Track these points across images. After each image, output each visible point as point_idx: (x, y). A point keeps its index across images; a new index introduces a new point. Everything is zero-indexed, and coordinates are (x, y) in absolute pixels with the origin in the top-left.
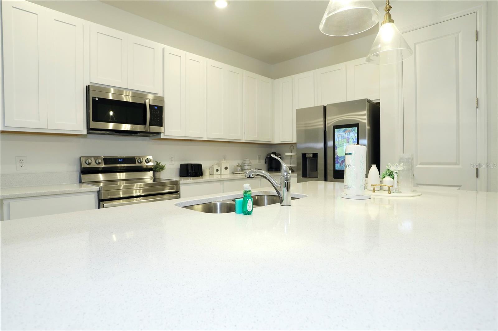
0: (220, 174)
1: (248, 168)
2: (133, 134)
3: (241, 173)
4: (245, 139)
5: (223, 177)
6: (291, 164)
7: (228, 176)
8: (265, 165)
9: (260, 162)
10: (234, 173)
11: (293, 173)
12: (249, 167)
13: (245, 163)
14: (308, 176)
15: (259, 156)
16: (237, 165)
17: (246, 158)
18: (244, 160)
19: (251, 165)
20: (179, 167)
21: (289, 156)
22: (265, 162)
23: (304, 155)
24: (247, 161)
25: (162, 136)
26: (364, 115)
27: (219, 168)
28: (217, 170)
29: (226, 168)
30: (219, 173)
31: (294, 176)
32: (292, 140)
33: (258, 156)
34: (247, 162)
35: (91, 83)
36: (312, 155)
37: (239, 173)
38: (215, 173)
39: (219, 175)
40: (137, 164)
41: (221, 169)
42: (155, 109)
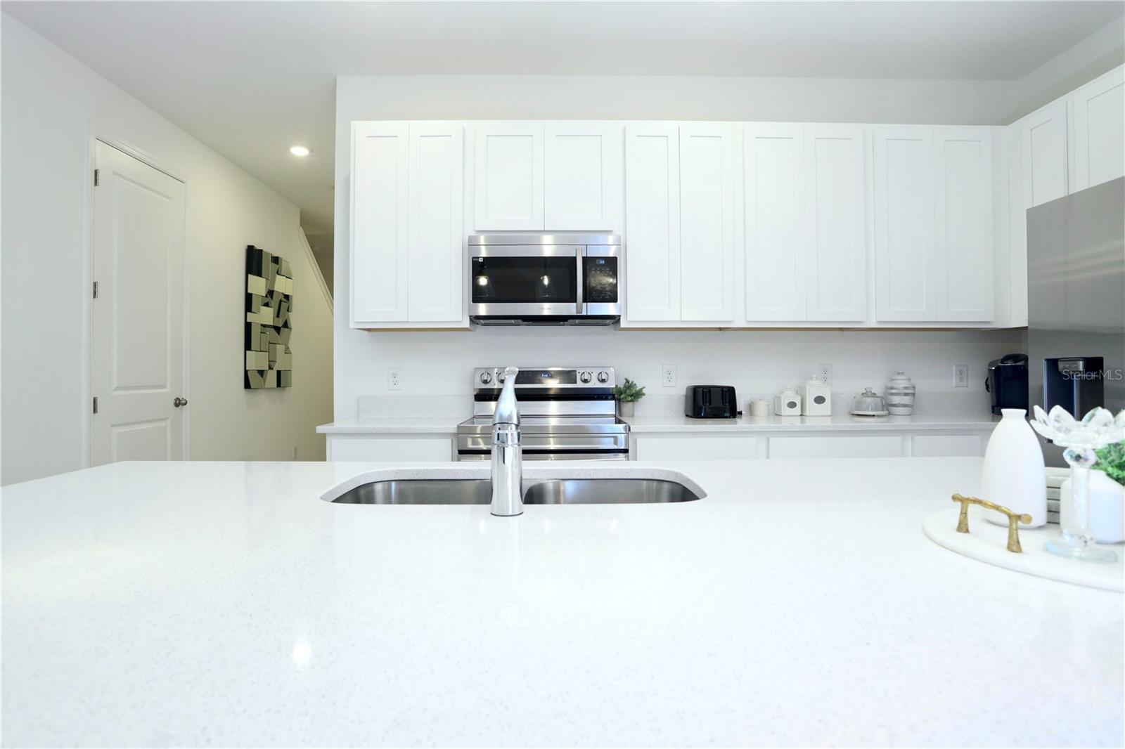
0: (801, 415)
1: (904, 403)
2: (561, 323)
3: (878, 416)
5: (810, 423)
7: (827, 423)
8: (988, 393)
9: (963, 386)
10: (853, 415)
12: (907, 400)
13: (893, 388)
15: (959, 366)
16: (863, 394)
17: (899, 373)
18: (893, 380)
20: (685, 393)
22: (987, 387)
25: (623, 324)
27: (799, 398)
28: (792, 405)
29: (820, 400)
30: (797, 410)
33: (954, 367)
34: (901, 383)
35: (477, 231)
37: (874, 416)
38: (787, 411)
39: (798, 418)
40: (580, 385)
41: (803, 401)
42: (602, 265)
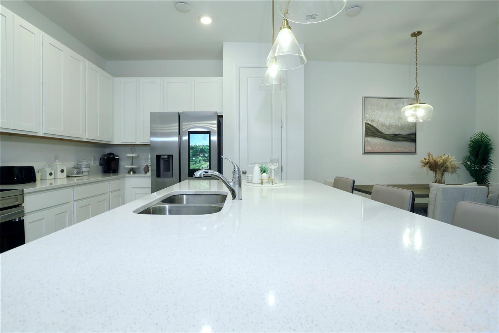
1: (87, 171)
3: (78, 177)
4: (87, 138)
5: (59, 183)
6: (132, 165)
8: (100, 166)
9: (95, 164)
10: (69, 177)
11: (135, 174)
13: (81, 165)
14: (161, 176)
15: (93, 156)
16: (73, 168)
17: (83, 159)
18: (80, 162)
19: (89, 167)
21: (130, 157)
22: (100, 163)
23: (158, 157)
24: (84, 162)
26: (214, 124)
27: (53, 171)
28: (51, 174)
29: (62, 171)
30: (53, 176)
31: (147, 177)
32: (135, 142)
36: (166, 157)
37: (75, 177)
38: (48, 177)
39: (54, 180)
41: (56, 172)
